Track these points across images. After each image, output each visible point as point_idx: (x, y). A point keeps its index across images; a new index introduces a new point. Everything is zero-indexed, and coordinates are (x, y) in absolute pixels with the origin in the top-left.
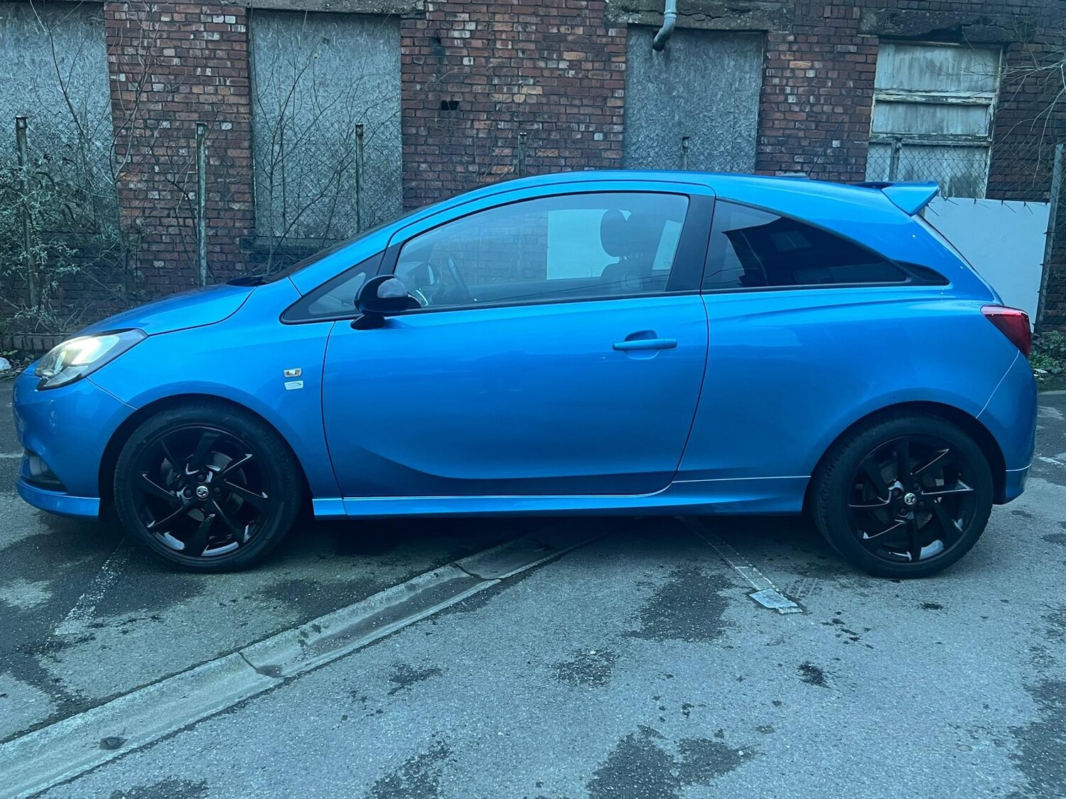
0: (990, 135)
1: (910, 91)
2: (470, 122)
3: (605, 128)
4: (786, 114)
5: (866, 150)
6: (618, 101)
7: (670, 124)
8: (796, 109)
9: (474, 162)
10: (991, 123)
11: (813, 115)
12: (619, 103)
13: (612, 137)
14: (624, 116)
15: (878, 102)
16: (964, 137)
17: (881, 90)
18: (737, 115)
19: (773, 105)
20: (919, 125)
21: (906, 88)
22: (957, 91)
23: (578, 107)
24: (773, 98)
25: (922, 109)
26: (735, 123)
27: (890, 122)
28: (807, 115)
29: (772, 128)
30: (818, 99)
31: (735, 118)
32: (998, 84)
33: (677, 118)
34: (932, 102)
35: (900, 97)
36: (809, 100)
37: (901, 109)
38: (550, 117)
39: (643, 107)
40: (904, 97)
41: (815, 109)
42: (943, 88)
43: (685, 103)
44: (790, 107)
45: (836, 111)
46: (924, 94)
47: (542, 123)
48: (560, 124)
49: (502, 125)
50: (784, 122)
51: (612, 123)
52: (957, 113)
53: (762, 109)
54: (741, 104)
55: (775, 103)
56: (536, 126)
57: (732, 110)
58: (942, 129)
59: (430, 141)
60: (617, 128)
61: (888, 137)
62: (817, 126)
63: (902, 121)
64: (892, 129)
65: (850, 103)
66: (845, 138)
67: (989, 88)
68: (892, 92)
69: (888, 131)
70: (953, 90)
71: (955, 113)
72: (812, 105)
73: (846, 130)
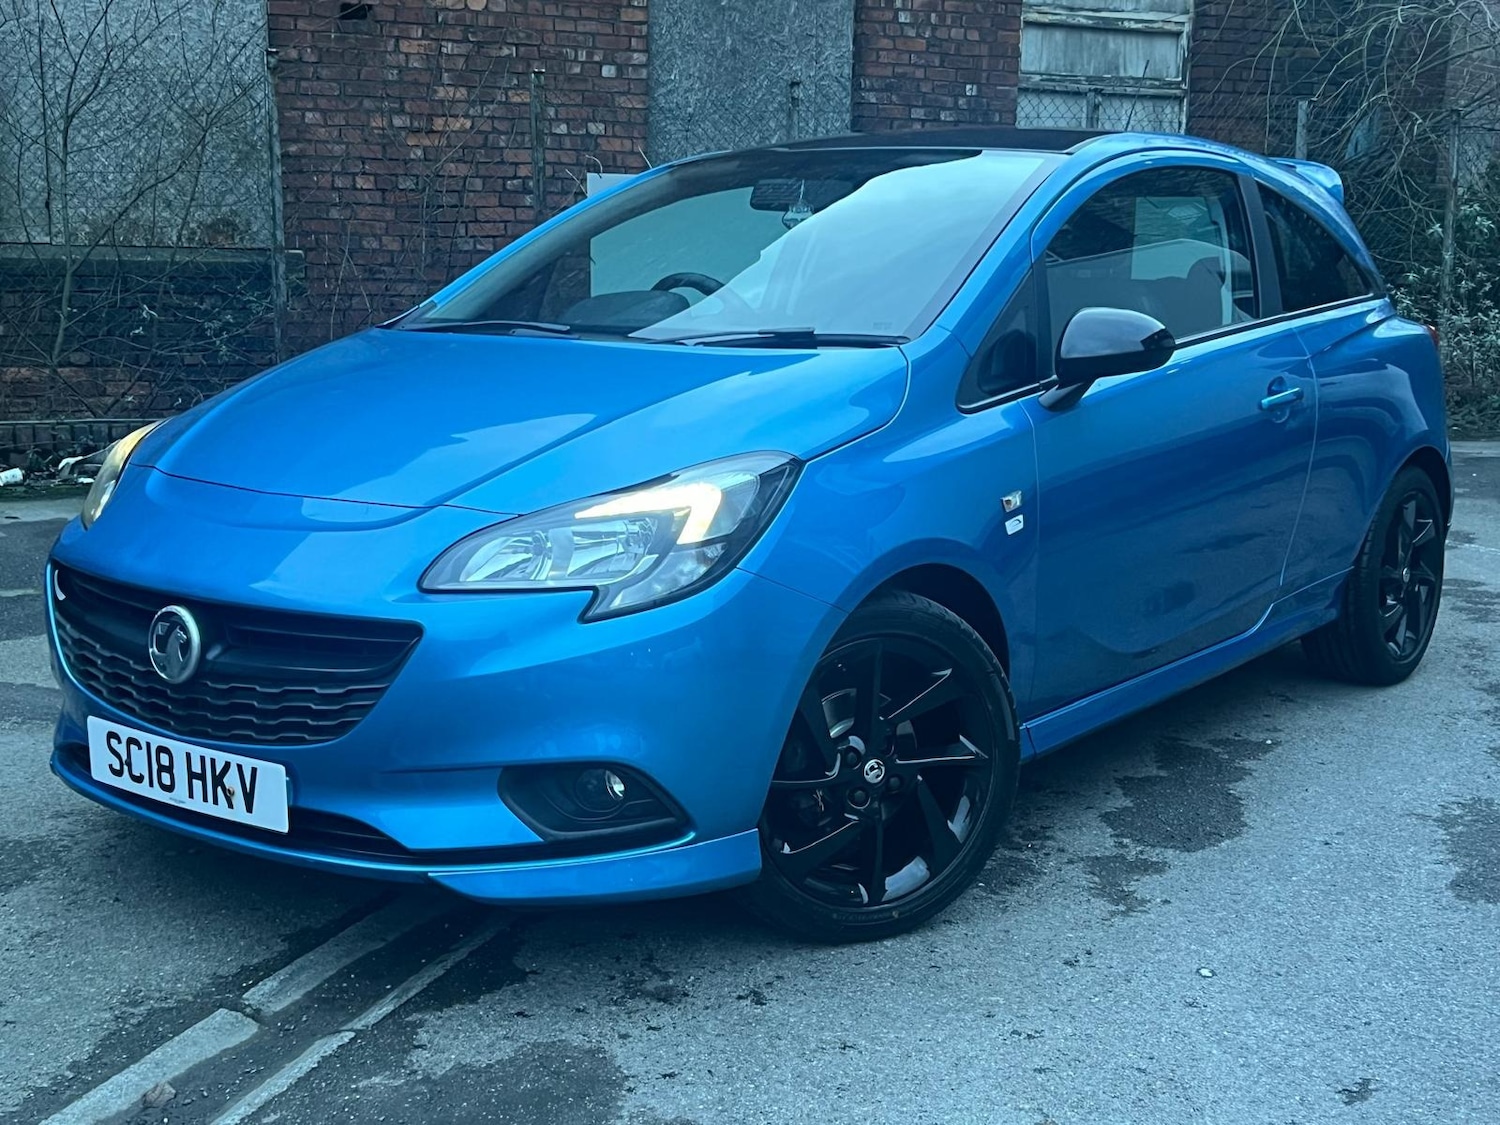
0: (1184, 79)
1: (1072, 9)
2: (392, 42)
3: (620, 57)
4: (897, 40)
5: (1015, 102)
6: (637, 12)
7: (719, 52)
8: (912, 33)
9: (401, 111)
10: (1185, 61)
11: (937, 43)
12: (640, 16)
13: (631, 73)
14: (647, 38)
15: (1029, 24)
16: (1148, 82)
17: (1031, 6)
18: (820, 41)
19: (877, 26)
20: (1085, 63)
21: (1064, 4)
22: (1135, 10)
23: (575, 20)
24: (875, 14)
25: (1088, 37)
26: (820, 54)
27: (1045, 56)
28: (928, 43)
29: (877, 63)
30: (942, 18)
31: (818, 45)
32: (1191, 2)
33: (729, 42)
34: (1102, 26)
35: (1058, 17)
36: (929, 18)
37: (1059, 35)
38: (529, 36)
39: (676, 24)
40: (1064, 18)
41: (938, 34)
42: (1116, 5)
43: (742, 18)
44: (903, 30)
45: (969, 38)
46: (1090, 14)
47: (516, 45)
48: (545, 49)
49: (448, 48)
50: (894, 55)
51: (629, 49)
52: (1137, 44)
53: (859, 31)
54: (827, 22)
55: (879, 22)
56: (505, 51)
57: (814, 32)
58: (1117, 68)
59: (324, 73)
60: (639, 58)
61: (1042, 80)
62: (942, 62)
63: (1060, 55)
64: (1048, 68)
65: (989, 25)
66: (984, 81)
67: (1180, 7)
68: (1045, 9)
69: (1043, 69)
70: (1130, 8)
71: (1134, 44)
72: (934, 28)
73: (984, 67)
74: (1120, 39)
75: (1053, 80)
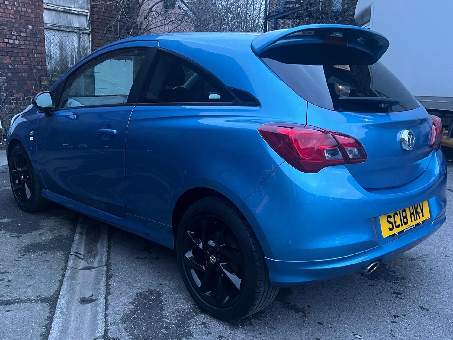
0: (89, 28)
1: (57, 5)
4: (5, 10)
5: (43, 32)
8: (10, 8)
10: (89, 23)
11: (18, 11)
15: (45, 9)
16: (80, 29)
17: (45, 3)
20: (62, 22)
21: (54, 4)
22: (74, 8)
25: (62, 14)
27: (50, 19)
28: (15, 11)
30: (19, 4)
32: (89, 7)
34: (66, 11)
35: (53, 7)
36: (15, 3)
37: (54, 13)
40: (55, 8)
41: (18, 9)
42: (69, 5)
44: (6, 7)
45: (28, 11)
46: (62, 7)
50: (4, 14)
58: (71, 24)
61: (50, 26)
62: (20, 18)
63: (55, 19)
64: (51, 22)
65: (33, 8)
66: (34, 25)
67: (86, 8)
68: (49, 5)
69: (50, 23)
70: (73, 7)
71: (75, 17)
72: (17, 7)
73: (33, 21)
74: (71, 15)
75: (54, 26)
